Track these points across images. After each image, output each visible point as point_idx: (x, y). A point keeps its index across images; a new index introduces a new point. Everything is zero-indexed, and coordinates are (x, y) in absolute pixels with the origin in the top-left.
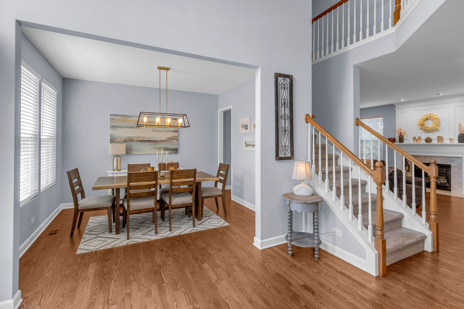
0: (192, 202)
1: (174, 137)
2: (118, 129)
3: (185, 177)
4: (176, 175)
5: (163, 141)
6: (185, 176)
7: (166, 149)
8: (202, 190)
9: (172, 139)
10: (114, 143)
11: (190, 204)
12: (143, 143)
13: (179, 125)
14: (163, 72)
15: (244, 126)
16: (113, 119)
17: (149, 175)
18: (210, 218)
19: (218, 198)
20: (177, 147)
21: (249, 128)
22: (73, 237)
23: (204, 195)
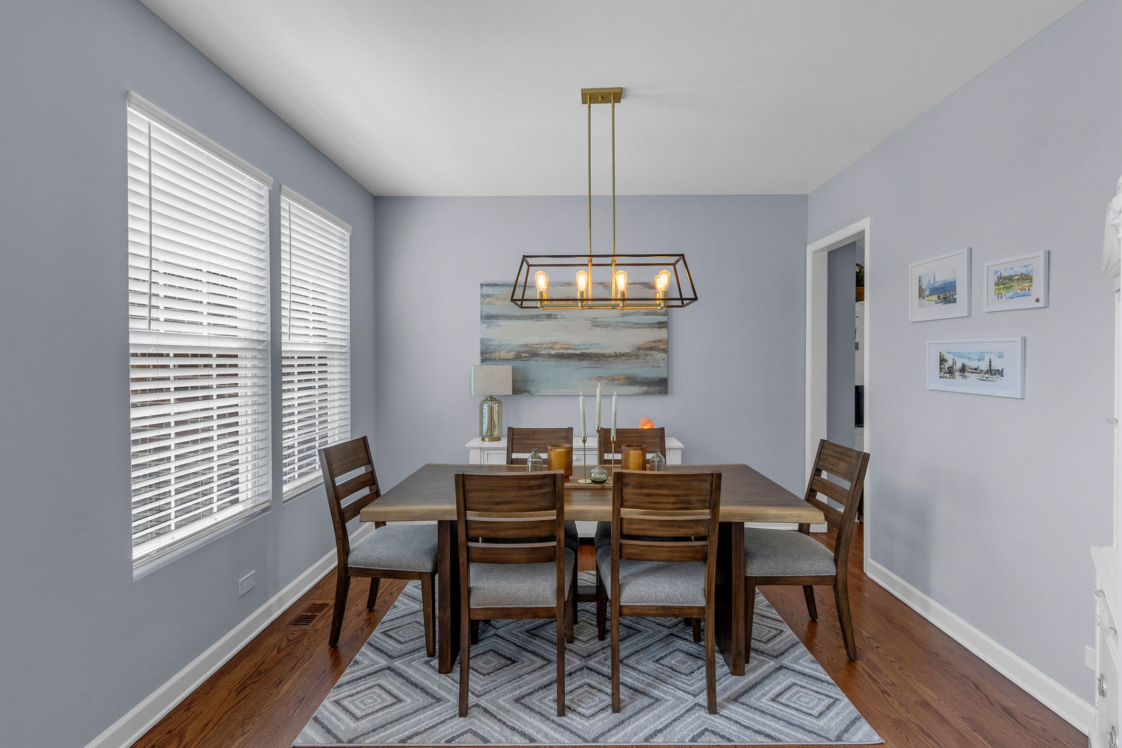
0: (702, 603)
1: (655, 342)
2: (502, 323)
3: (674, 503)
4: (633, 494)
5: (623, 355)
6: (672, 500)
7: (632, 381)
8: (748, 545)
9: (651, 349)
10: (490, 362)
11: (696, 610)
12: (564, 362)
13: (659, 296)
14: (601, 110)
15: (934, 291)
16: (488, 296)
17: (530, 488)
18: (781, 668)
19: (816, 589)
20: (665, 376)
21: (961, 293)
22: (339, 648)
23: (755, 569)
